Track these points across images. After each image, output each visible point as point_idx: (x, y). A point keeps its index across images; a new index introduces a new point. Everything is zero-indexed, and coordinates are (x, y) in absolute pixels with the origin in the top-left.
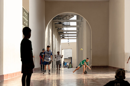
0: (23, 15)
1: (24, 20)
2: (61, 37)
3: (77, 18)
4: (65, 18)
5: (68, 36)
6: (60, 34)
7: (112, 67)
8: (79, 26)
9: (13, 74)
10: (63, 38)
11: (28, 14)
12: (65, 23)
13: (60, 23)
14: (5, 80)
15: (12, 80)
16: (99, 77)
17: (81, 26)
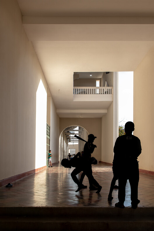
0: (47, 128)
1: (47, 132)
2: (68, 140)
3: (80, 128)
4: (71, 128)
5: (73, 140)
6: (68, 139)
7: (104, 162)
8: (80, 134)
9: (41, 168)
10: (70, 141)
11: (50, 127)
12: (71, 132)
13: (69, 132)
14: (36, 173)
15: (41, 172)
16: (98, 170)
17: (82, 134)
